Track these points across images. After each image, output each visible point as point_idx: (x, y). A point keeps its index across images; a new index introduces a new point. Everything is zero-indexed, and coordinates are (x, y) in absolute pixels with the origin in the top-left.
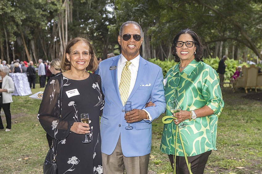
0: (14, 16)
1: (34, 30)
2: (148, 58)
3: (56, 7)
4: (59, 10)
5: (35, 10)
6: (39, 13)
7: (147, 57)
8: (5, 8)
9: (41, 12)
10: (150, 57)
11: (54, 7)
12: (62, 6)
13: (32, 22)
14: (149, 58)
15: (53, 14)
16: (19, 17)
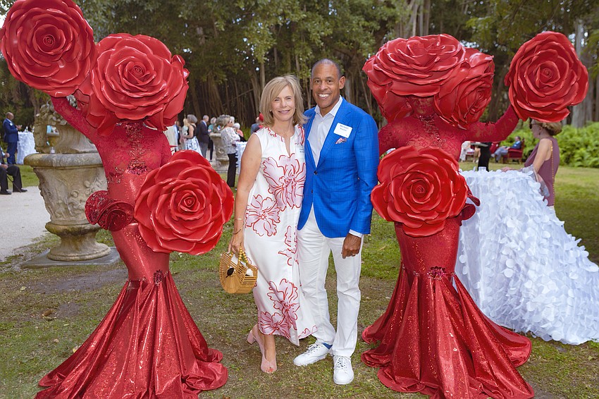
0: (309, 30)
1: (351, 58)
2: (585, 120)
3: (392, 10)
4: (398, 16)
5: (352, 17)
6: (358, 24)
7: (583, 118)
8: (289, 14)
9: (363, 22)
10: (591, 118)
11: (389, 12)
12: (405, 9)
13: (346, 42)
14: (589, 119)
15: (387, 25)
16: (318, 32)
